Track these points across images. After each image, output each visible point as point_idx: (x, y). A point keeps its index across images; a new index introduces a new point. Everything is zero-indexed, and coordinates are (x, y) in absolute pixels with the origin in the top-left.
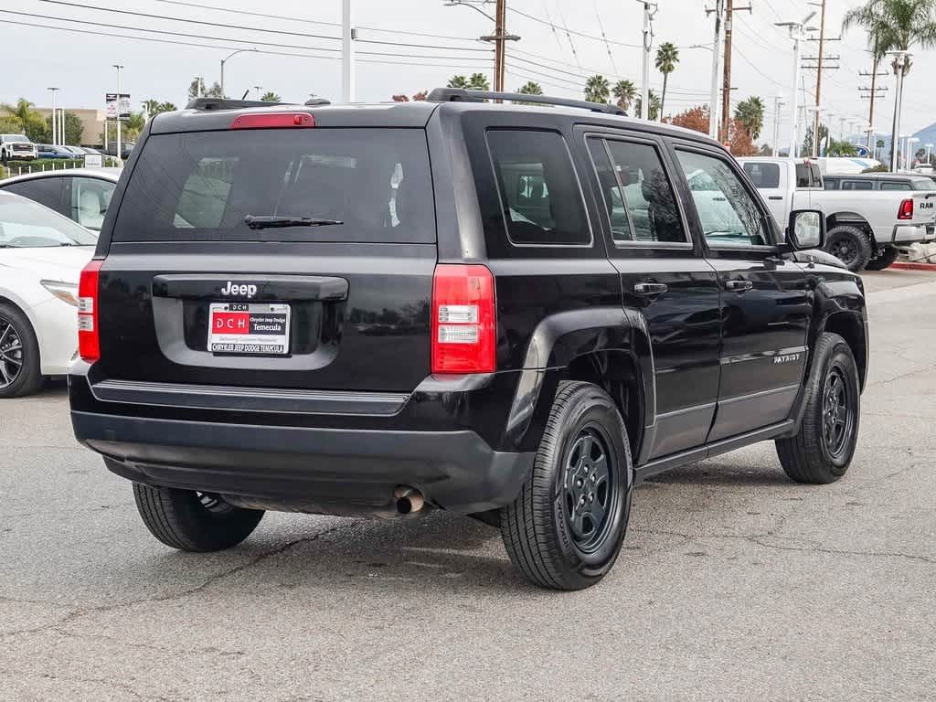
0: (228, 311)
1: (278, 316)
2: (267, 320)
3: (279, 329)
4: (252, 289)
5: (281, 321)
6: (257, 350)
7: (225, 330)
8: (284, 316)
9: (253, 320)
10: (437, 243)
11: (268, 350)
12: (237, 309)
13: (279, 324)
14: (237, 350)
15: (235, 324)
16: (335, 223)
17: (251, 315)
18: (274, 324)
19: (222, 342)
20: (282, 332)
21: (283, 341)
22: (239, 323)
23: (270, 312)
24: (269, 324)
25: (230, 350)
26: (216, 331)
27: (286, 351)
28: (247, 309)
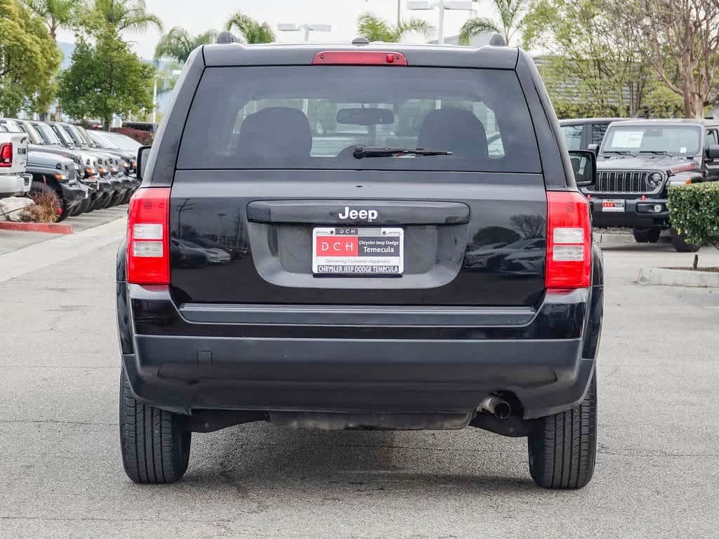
0: (334, 235)
1: (391, 239)
2: (378, 243)
3: (393, 250)
4: (373, 214)
5: (395, 243)
6: (369, 271)
7: (330, 253)
8: (397, 239)
9: (363, 243)
10: (542, 173)
11: (383, 271)
12: (345, 233)
13: (392, 246)
14: (346, 271)
15: (342, 247)
16: (446, 154)
17: (360, 239)
18: (386, 246)
19: (328, 264)
20: (396, 254)
21: (398, 262)
22: (347, 246)
23: (382, 235)
24: (380, 246)
25: (339, 271)
26: (320, 254)
27: (401, 271)
28: (356, 233)
